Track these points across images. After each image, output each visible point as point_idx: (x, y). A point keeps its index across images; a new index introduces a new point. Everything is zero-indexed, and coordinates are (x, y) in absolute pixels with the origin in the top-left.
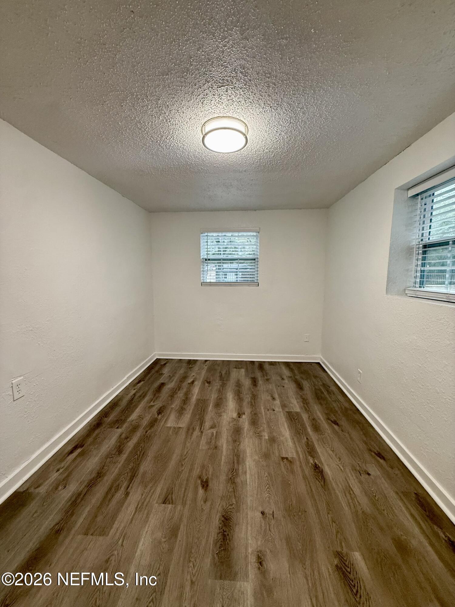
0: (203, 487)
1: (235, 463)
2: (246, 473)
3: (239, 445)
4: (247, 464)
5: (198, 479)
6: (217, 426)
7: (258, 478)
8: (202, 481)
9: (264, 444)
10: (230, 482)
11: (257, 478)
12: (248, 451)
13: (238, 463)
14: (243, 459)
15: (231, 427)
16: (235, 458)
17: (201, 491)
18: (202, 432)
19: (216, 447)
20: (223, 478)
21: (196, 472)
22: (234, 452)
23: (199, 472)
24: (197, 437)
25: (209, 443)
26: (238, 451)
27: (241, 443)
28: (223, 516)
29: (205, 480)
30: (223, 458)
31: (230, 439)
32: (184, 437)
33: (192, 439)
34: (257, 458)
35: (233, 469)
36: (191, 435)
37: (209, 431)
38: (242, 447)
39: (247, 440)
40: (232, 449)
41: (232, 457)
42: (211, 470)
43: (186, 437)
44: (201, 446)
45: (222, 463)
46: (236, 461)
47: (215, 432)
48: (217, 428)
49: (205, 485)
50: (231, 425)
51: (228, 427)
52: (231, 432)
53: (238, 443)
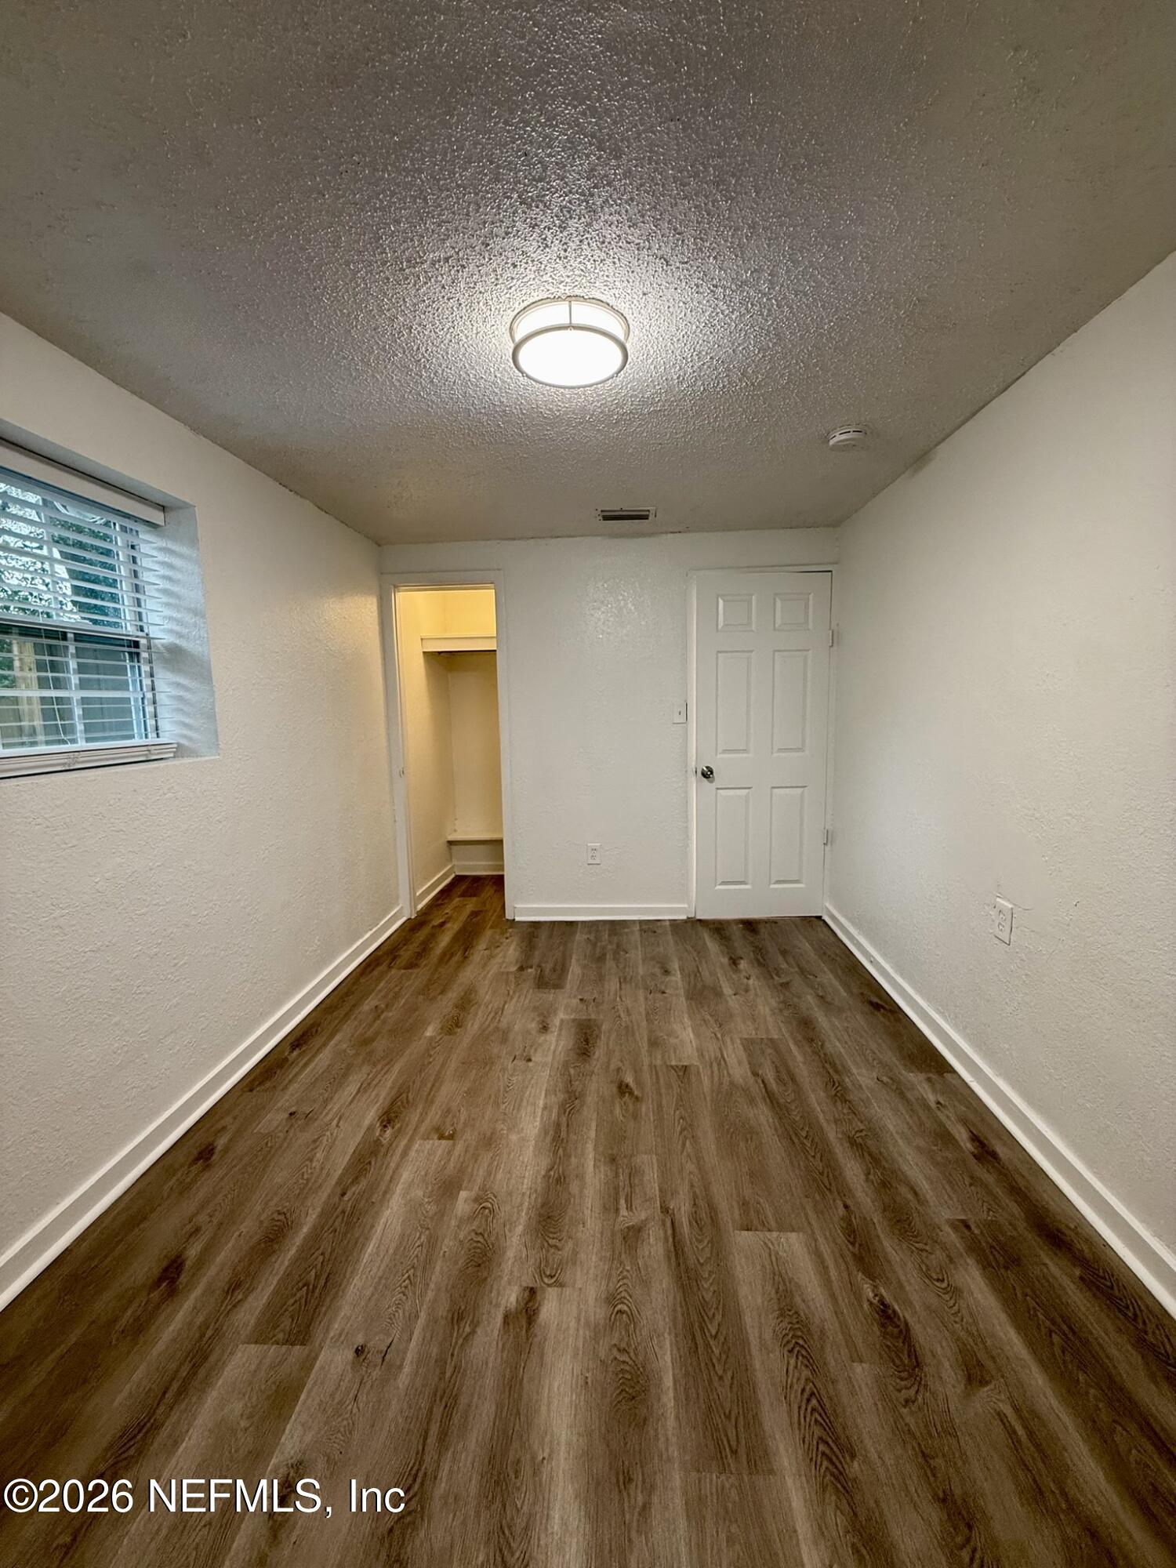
0: (627, 1086)
1: (565, 1125)
2: (545, 1108)
3: (551, 1170)
4: (538, 1124)
5: (640, 1095)
6: (619, 1240)
7: (522, 1100)
8: (631, 1093)
9: (481, 1172)
10: (577, 1094)
11: (525, 1100)
12: (529, 1153)
13: (558, 1125)
14: (546, 1133)
15: (570, 1237)
16: (563, 1135)
17: (629, 1079)
18: (665, 1210)
19: (614, 1160)
20: (591, 1099)
21: (646, 1108)
22: (565, 1150)
23: (641, 1108)
24: (677, 1192)
25: (634, 1173)
26: (555, 1152)
27: (543, 1172)
28: (589, 1056)
29: (627, 1095)
30: (593, 1134)
31: (574, 1188)
32: (714, 1189)
33: (686, 1182)
34: (514, 1137)
35: (569, 1113)
36: (695, 1197)
37: (643, 1216)
38: (545, 1163)
39: (527, 1183)
40: (570, 1156)
41: (573, 1137)
42: (617, 1111)
43: (707, 1187)
44: (655, 1161)
45: (593, 1125)
46: (564, 1128)
47: (624, 1212)
48: (617, 1228)
49: (623, 1089)
50: (570, 1244)
51: (579, 1235)
52: (570, 1212)
53: (552, 1173)
